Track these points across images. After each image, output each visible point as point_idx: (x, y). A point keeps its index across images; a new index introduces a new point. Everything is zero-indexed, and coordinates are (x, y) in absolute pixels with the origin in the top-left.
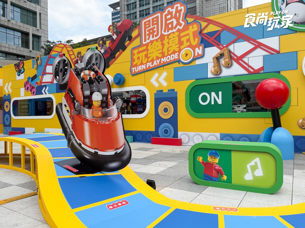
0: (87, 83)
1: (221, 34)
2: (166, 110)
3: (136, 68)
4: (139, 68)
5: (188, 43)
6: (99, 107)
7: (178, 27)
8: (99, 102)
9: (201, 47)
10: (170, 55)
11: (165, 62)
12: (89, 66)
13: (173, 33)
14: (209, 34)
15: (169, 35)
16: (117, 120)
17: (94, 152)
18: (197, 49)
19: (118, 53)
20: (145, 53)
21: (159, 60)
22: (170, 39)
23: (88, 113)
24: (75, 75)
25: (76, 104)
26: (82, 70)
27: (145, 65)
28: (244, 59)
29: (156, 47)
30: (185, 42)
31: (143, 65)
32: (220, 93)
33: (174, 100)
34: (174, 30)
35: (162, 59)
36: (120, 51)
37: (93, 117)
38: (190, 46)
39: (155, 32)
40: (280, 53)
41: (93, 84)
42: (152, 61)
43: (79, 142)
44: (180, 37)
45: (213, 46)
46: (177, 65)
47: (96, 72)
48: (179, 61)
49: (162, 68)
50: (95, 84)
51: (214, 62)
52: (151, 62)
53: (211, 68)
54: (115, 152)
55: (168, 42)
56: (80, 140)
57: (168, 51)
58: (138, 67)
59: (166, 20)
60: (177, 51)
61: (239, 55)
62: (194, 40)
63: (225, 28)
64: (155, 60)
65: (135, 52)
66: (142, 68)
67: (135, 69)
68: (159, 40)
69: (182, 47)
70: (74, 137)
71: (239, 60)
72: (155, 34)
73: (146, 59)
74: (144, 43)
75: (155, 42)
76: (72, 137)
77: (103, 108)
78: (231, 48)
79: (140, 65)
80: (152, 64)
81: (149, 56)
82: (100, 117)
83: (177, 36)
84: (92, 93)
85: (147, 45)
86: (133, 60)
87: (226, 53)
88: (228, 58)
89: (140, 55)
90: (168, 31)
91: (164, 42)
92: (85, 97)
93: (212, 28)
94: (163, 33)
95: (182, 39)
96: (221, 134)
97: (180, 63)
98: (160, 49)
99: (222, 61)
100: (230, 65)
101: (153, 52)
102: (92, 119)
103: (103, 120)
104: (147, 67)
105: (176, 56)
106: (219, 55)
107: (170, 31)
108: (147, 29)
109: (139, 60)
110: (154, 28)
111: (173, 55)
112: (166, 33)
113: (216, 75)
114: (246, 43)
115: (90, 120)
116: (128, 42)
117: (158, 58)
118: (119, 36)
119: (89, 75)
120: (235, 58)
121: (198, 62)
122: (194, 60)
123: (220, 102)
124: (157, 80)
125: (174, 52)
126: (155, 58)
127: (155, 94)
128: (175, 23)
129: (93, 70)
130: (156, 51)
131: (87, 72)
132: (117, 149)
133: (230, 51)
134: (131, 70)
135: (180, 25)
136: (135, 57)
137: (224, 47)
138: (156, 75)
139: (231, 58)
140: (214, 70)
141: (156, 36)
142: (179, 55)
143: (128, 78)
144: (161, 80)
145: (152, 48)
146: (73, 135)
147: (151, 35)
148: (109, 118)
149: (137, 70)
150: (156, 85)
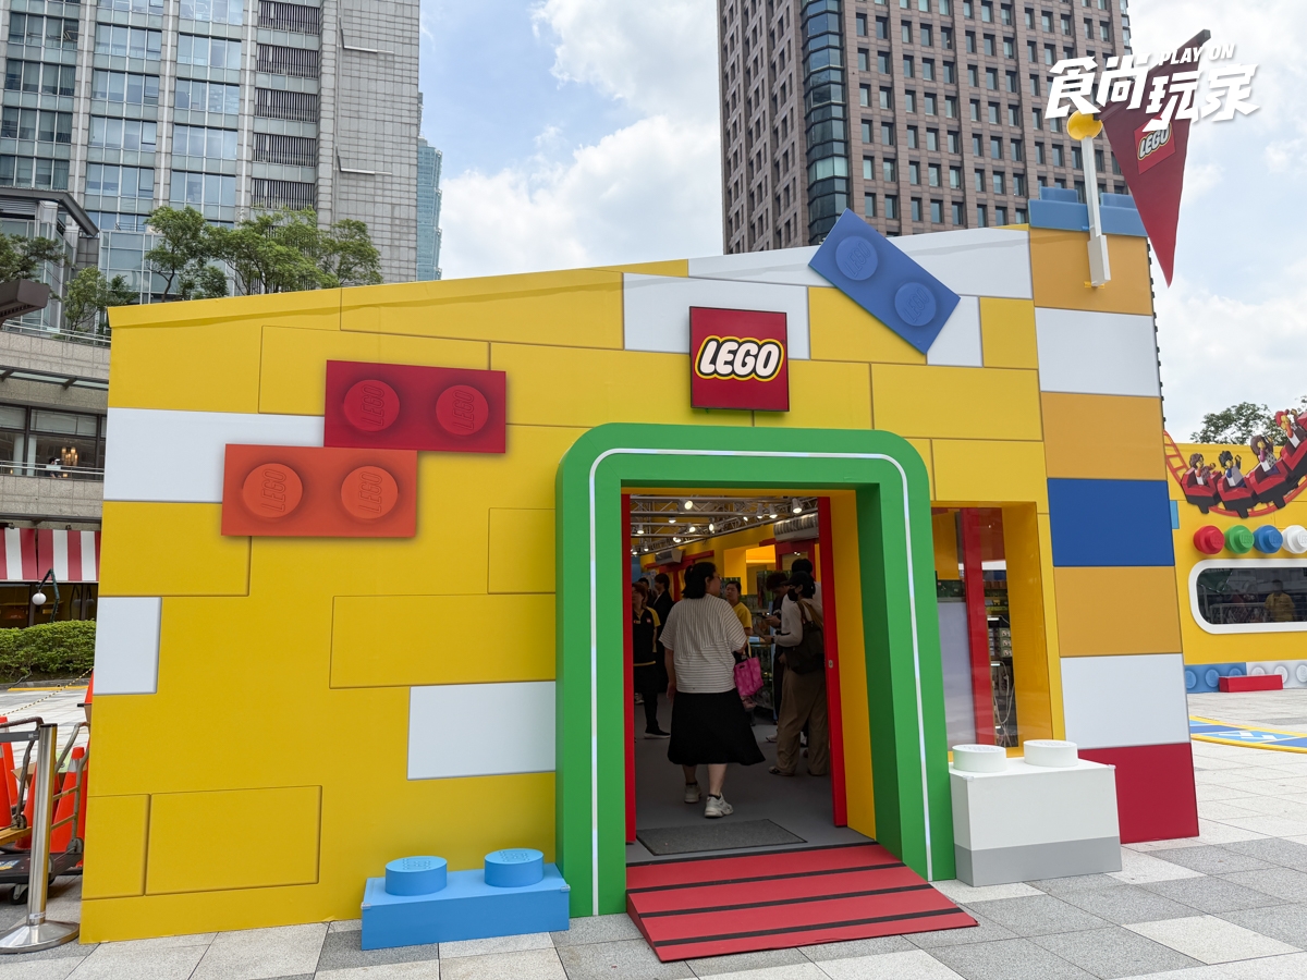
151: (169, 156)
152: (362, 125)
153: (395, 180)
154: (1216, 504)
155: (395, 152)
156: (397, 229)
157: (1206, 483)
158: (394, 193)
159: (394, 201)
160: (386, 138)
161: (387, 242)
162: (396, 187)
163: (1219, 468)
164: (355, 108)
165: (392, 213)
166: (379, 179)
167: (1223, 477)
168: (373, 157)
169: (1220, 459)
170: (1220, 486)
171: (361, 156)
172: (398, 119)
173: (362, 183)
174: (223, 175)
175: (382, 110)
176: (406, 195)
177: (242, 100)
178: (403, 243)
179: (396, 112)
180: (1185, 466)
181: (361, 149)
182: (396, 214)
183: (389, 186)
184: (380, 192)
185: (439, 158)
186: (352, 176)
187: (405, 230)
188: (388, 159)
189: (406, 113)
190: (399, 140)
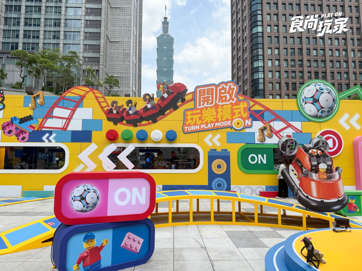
0: (315, 157)
1: (264, 113)
2: (219, 167)
3: (189, 127)
4: (193, 128)
5: (240, 115)
6: (325, 172)
7: (231, 101)
8: (325, 169)
9: (250, 120)
10: (224, 121)
11: (219, 126)
12: (317, 147)
13: (227, 105)
14: (255, 111)
15: (223, 105)
16: (338, 180)
17: (320, 201)
18: (247, 121)
19: (168, 111)
20: (200, 115)
21: (214, 124)
22: (224, 109)
23: (314, 176)
24: (304, 151)
25: (304, 170)
26: (310, 148)
27: (199, 126)
28: (280, 133)
29: (210, 112)
30: (237, 113)
31: (196, 126)
32: (265, 155)
33: (227, 159)
34: (227, 103)
35: (216, 123)
36: (171, 110)
37: (320, 178)
38: (241, 117)
39: (210, 100)
40: (302, 132)
41: (320, 158)
42: (207, 124)
43: (306, 195)
44: (232, 110)
45: (258, 120)
46: (229, 130)
47: (323, 151)
48: (232, 127)
49: (216, 131)
50: (321, 158)
51: (259, 132)
52: (205, 125)
53: (257, 136)
54: (338, 199)
55: (221, 111)
56: (307, 194)
57: (222, 118)
58: (191, 127)
59: (221, 93)
60: (230, 119)
61: (277, 130)
62: (245, 114)
63: (267, 109)
64: (209, 123)
65: (189, 113)
66: (195, 128)
67: (187, 128)
68: (214, 108)
69: (234, 117)
70: (301, 192)
71: (277, 133)
72: (210, 102)
73: (200, 121)
74: (198, 107)
75: (209, 108)
76: (299, 192)
77: (328, 173)
78: (271, 124)
79: (193, 125)
80: (207, 126)
81: (203, 119)
82: (325, 179)
83: (230, 107)
84: (318, 164)
85: (202, 109)
86: (185, 120)
87: (268, 127)
88: (270, 131)
89: (194, 117)
90: (222, 102)
91: (218, 110)
92: (312, 166)
93: (257, 108)
94: (217, 102)
95: (234, 111)
96: (266, 186)
97: (232, 129)
98: (214, 115)
99: (266, 133)
100: (271, 136)
101: (207, 116)
102: (319, 180)
103: (328, 180)
104: (201, 128)
105: (229, 123)
106: (263, 128)
107: (224, 103)
108: (202, 97)
109: (193, 121)
110: (209, 97)
111: (227, 122)
112: (220, 104)
113: (261, 142)
114: (281, 122)
115: (316, 180)
116: (181, 103)
117: (212, 122)
118: (171, 96)
119: (317, 152)
120: (275, 131)
121: (247, 130)
122: (244, 128)
123: (265, 162)
124: (211, 140)
125: (227, 120)
126: (209, 122)
127: (208, 152)
128: (228, 97)
129: (320, 150)
130: (211, 116)
131: (315, 150)
132: (339, 198)
133: (271, 126)
134: (183, 129)
135: (233, 100)
136: (189, 117)
137: (266, 123)
138: (210, 136)
139: (272, 131)
140: (260, 138)
141: (211, 104)
142: (231, 123)
143: (180, 135)
144: (215, 140)
145: (206, 113)
146: (300, 190)
147: (206, 102)
148: (332, 179)
149: (190, 129)
150: (210, 144)
151: (63, 40)
152: (116, 28)
153: (124, 42)
154: (122, 121)
155: (125, 35)
156: (125, 56)
157: (117, 113)
158: (124, 46)
159: (124, 48)
160: (122, 31)
161: (122, 60)
162: (125, 44)
163: (125, 106)
164: (114, 23)
165: (124, 52)
166: (120, 43)
167: (126, 110)
168: (119, 37)
169: (126, 103)
170: (124, 114)
171: (115, 37)
172: (125, 26)
173: (116, 44)
174: (77, 44)
175: (121, 23)
176: (127, 46)
177: (81, 24)
178: (126, 60)
179: (125, 24)
180: (108, 106)
181: (116, 35)
182: (125, 52)
183: (123, 44)
184: (120, 46)
185: (173, 39)
186: (113, 42)
187: (127, 56)
188: (123, 37)
189: (128, 24)
190: (125, 31)
